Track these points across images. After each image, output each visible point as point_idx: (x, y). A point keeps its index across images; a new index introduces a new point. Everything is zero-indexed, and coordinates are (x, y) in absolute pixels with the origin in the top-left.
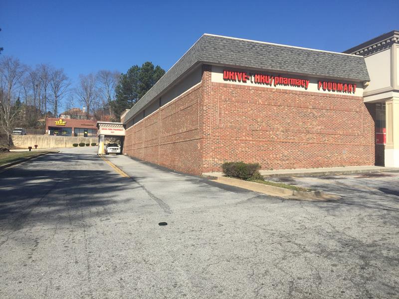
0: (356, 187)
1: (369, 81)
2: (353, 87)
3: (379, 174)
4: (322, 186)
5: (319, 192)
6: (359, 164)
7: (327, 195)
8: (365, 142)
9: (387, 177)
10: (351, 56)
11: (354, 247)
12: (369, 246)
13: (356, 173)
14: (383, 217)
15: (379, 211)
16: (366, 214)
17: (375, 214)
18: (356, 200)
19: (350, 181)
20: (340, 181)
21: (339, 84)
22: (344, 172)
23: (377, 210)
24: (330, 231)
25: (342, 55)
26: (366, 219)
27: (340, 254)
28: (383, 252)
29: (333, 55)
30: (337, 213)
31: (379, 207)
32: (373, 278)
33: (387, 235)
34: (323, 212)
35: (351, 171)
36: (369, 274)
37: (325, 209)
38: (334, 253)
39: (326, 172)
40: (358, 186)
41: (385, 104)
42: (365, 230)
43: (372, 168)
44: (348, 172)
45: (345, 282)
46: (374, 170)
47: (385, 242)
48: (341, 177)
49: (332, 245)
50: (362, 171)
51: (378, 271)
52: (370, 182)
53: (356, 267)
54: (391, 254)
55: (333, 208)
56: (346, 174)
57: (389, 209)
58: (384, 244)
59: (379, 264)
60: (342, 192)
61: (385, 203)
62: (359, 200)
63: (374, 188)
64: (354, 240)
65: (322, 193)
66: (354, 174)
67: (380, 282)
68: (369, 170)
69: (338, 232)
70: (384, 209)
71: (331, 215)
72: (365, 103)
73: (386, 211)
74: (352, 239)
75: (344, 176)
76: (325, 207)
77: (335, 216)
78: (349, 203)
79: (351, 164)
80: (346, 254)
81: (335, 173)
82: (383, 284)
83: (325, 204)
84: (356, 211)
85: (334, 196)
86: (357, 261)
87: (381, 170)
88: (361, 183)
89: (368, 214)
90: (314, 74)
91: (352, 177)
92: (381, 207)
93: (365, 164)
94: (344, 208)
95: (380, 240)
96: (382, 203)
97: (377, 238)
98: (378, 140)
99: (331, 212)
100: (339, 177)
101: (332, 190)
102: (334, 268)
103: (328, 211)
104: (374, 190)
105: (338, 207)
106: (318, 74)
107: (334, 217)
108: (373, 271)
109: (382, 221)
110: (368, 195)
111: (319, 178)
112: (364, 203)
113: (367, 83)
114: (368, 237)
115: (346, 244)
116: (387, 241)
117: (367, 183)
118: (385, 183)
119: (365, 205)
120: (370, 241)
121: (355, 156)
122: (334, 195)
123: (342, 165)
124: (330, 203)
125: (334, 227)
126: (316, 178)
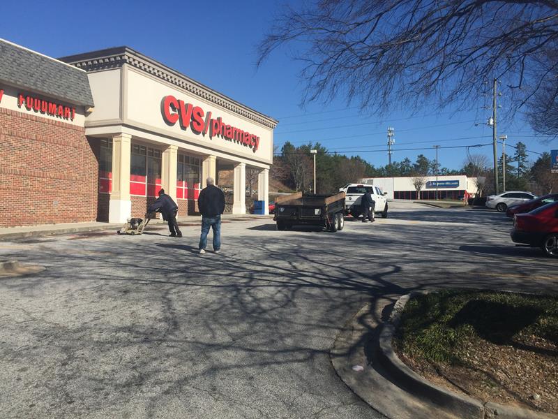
0: (68, 253)
1: (93, 107)
2: (71, 111)
3: (101, 232)
4: (17, 255)
5: (10, 264)
6: (76, 220)
7: (23, 267)
8: (84, 190)
9: (110, 236)
10: (69, 67)
11: (55, 337)
12: (75, 332)
13: (71, 232)
14: (99, 289)
15: (95, 282)
16: (77, 288)
17: (89, 287)
18: (66, 270)
19: (60, 244)
20: (46, 245)
21: (50, 104)
22: (54, 231)
23: (92, 280)
24: (22, 320)
25: (57, 62)
26: (76, 296)
27: (34, 352)
28: (94, 336)
29: (43, 59)
30: (36, 292)
31: (96, 276)
32: (78, 374)
33: (102, 313)
34: (14, 292)
35: (63, 230)
36: (72, 370)
37: (17, 289)
38: (24, 352)
39: (26, 233)
40: (71, 250)
41: (112, 141)
42: (73, 310)
43: (94, 224)
44: (59, 231)
45: (37, 390)
46: (95, 227)
47: (97, 322)
48: (48, 239)
49: (23, 339)
50: (79, 229)
51: (84, 363)
52: (87, 244)
53: (55, 365)
54: (104, 336)
55: (31, 286)
56: (56, 235)
57: (109, 277)
58: (96, 325)
59: (87, 353)
60: (47, 261)
61: (104, 271)
62: (71, 270)
63: (92, 251)
64: (56, 326)
65: (15, 265)
66: (67, 234)
67: (85, 377)
68: (88, 228)
69: (34, 319)
70: (102, 279)
71: (26, 296)
72: (87, 136)
73: (104, 281)
74: (54, 326)
75: (53, 238)
76: (18, 286)
77: (31, 296)
78: (56, 275)
79: (65, 219)
80: (43, 350)
81: (39, 234)
82: (90, 379)
83: (19, 282)
84: (64, 286)
85: (35, 268)
86: (58, 356)
87: (103, 226)
88: (76, 246)
89: (80, 288)
90: (12, 81)
91: (64, 239)
92: (98, 276)
93: (84, 219)
94: (48, 283)
95: (92, 321)
96: (100, 271)
97: (87, 319)
98: (102, 187)
99: (28, 292)
100: (45, 239)
101: (32, 259)
102: (23, 374)
103: (22, 290)
104: (91, 254)
105: (38, 283)
106: (18, 83)
107: (31, 299)
108: (78, 365)
109: (97, 294)
110: (83, 262)
111: (15, 242)
112: (76, 272)
113: (90, 109)
114: (77, 318)
115: (45, 335)
116: (100, 321)
117: (83, 246)
118: (107, 243)
119: (77, 275)
120: (78, 325)
121: (71, 209)
122: (35, 266)
123: (51, 222)
124: (27, 279)
125: (29, 314)
126: (10, 243)
